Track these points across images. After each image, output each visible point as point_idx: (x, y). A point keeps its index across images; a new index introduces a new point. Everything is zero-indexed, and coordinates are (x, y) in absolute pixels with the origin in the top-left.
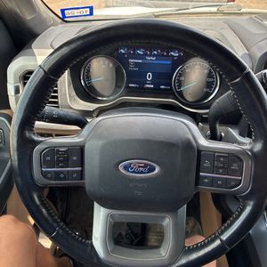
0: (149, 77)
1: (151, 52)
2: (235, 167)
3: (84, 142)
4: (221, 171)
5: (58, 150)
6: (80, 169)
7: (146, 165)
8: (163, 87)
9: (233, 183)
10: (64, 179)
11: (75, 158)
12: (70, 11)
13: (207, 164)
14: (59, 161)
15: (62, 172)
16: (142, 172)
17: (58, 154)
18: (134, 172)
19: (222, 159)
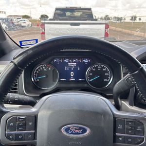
0: (72, 74)
1: (72, 60)
2: (139, 129)
3: (38, 112)
4: (130, 132)
5: (19, 118)
6: (34, 131)
7: (80, 128)
8: (80, 80)
9: (139, 140)
10: (22, 139)
11: (30, 124)
12: (25, 42)
13: (120, 127)
14: (19, 126)
15: (21, 134)
16: (78, 133)
17: (19, 120)
18: (72, 133)
19: (130, 123)
